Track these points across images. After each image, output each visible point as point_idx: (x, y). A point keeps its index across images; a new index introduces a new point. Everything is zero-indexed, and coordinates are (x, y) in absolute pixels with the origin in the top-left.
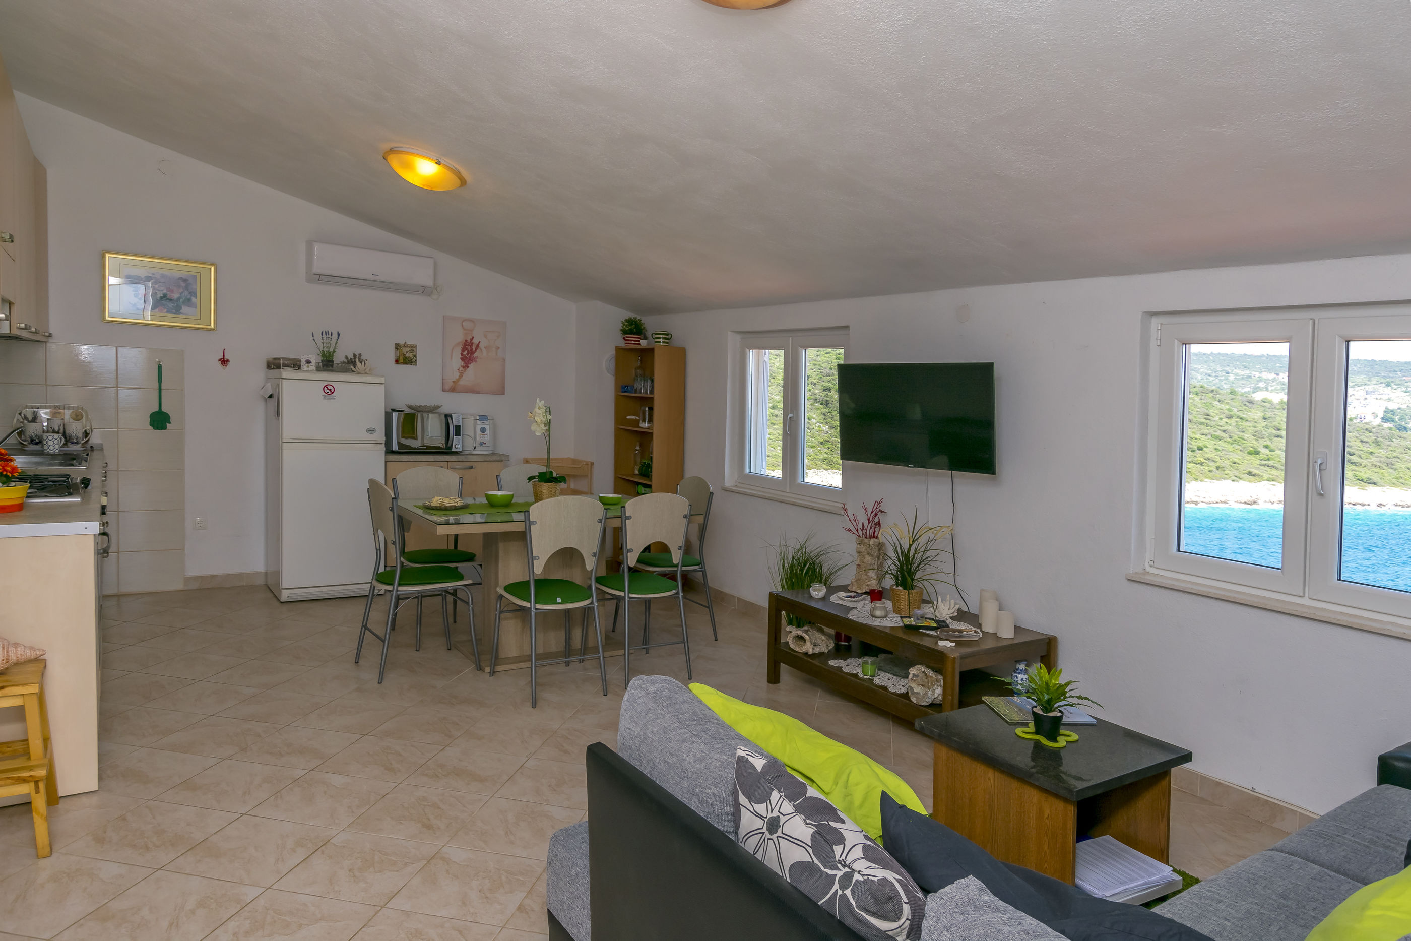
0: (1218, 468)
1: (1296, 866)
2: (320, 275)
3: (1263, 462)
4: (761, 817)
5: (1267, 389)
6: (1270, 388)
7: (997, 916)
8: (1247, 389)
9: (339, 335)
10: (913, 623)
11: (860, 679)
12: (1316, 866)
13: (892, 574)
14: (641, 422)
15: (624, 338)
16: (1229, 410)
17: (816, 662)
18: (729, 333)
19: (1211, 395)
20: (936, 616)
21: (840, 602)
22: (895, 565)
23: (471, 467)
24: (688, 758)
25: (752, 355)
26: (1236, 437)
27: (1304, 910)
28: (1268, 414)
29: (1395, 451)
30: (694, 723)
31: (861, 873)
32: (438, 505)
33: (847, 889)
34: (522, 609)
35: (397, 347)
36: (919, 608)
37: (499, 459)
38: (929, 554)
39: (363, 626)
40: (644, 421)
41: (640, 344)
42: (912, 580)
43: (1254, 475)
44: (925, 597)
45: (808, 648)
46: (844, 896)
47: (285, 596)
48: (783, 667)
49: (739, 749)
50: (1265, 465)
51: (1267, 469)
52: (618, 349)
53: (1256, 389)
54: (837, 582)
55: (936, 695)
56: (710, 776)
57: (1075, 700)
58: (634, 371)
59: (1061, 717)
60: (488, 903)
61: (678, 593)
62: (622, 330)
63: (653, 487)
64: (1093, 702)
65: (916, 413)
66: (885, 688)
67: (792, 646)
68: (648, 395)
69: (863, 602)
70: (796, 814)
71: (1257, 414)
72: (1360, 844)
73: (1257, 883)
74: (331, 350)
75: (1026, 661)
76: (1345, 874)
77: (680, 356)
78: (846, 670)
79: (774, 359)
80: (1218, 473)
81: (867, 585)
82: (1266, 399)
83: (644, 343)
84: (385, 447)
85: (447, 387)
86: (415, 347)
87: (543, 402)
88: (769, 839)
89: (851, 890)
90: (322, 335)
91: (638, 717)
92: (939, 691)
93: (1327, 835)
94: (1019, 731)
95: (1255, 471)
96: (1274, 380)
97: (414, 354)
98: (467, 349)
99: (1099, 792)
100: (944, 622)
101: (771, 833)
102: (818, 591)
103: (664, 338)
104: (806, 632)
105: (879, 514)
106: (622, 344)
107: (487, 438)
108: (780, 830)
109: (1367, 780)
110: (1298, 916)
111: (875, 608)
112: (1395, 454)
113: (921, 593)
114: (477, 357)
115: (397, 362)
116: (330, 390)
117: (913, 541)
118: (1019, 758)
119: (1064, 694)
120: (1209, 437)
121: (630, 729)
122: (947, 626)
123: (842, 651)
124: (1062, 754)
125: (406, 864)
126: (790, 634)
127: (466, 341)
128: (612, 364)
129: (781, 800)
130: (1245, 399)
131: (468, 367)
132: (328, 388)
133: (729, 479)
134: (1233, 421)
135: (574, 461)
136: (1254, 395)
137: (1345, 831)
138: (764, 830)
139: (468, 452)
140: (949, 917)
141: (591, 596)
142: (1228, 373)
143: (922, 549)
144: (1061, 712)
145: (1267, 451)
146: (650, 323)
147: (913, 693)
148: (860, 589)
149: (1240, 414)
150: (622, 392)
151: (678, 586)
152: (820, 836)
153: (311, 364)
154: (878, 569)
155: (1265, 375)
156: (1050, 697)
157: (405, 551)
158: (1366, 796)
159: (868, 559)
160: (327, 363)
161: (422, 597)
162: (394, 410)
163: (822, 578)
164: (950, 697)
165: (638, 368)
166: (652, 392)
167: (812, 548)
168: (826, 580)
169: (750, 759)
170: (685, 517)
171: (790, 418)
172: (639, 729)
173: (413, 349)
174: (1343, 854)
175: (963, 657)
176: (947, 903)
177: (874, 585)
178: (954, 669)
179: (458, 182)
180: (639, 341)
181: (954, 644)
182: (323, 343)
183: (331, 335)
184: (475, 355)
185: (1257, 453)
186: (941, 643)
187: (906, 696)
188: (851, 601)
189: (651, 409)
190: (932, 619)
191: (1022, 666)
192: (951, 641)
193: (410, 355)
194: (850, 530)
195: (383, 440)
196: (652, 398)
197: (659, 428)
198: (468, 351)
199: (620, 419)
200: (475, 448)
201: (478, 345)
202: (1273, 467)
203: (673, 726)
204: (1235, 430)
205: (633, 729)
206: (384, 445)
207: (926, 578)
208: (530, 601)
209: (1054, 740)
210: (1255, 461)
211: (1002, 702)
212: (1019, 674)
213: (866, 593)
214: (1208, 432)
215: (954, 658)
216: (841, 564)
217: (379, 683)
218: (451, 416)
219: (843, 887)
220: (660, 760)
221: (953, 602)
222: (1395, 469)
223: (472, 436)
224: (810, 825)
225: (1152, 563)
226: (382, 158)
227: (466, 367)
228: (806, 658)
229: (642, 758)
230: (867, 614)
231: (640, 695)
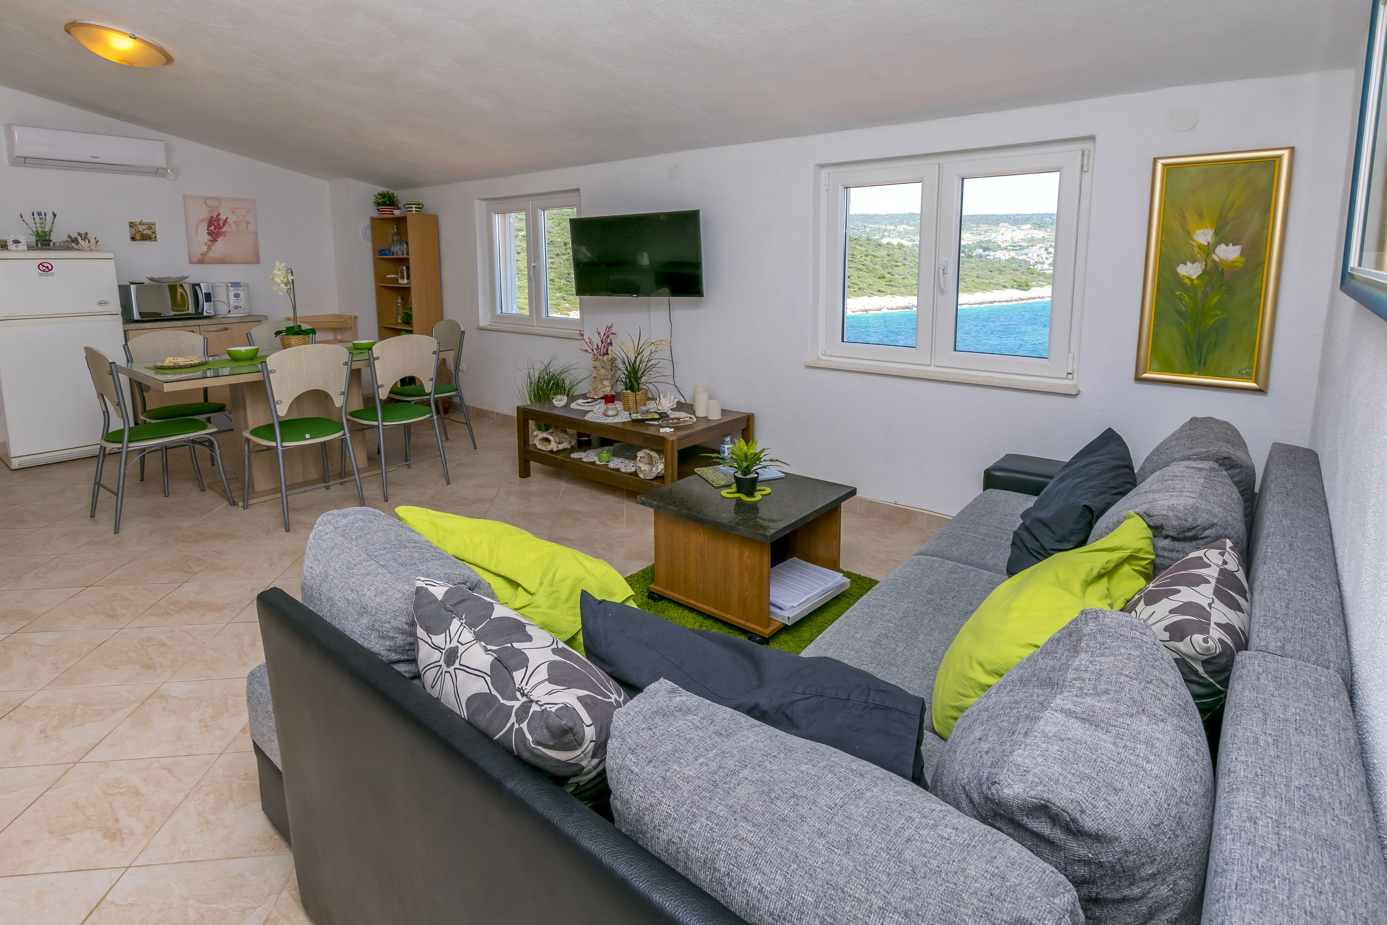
0: (859, 289)
1: (937, 565)
2: (25, 158)
3: (887, 283)
4: (438, 648)
5: (890, 237)
6: (891, 236)
7: (688, 720)
8: (877, 237)
9: (55, 215)
10: (640, 417)
11: (598, 465)
12: (950, 562)
13: (622, 381)
14: (399, 279)
15: (378, 210)
16: (866, 251)
17: (560, 457)
18: (476, 200)
19: (855, 242)
20: (658, 410)
21: (579, 408)
22: (624, 374)
23: (227, 329)
24: (369, 593)
25: (497, 219)
26: (870, 268)
27: (946, 601)
28: (891, 252)
29: (965, 271)
30: (384, 552)
31: (539, 702)
32: (172, 364)
33: (523, 722)
34: (269, 448)
35: (132, 225)
36: (645, 405)
37: (256, 320)
38: (653, 362)
39: (95, 483)
40: (403, 278)
41: (393, 214)
42: (638, 384)
43: (882, 292)
44: (650, 395)
45: (553, 446)
46: (520, 730)
47: (15, 463)
48: (533, 464)
49: (417, 580)
50: (889, 285)
51: (890, 287)
52: (373, 219)
53: (883, 237)
54: (578, 391)
55: (659, 470)
56: (390, 609)
57: (769, 463)
58: (391, 238)
59: (757, 477)
60: (207, 731)
61: (432, 416)
62: (375, 203)
63: (414, 331)
64: (782, 463)
65: (645, 260)
66: (618, 470)
67: (539, 447)
68: (405, 256)
69: (599, 405)
70: (475, 641)
71: (884, 253)
72: (978, 538)
73: (910, 585)
74: (47, 229)
75: (731, 434)
76: (971, 564)
77: (432, 223)
78: (585, 460)
79: (517, 220)
80: (860, 292)
81: (603, 392)
82: (889, 242)
83: (397, 213)
84: (122, 317)
85: (194, 260)
86: (154, 224)
87: (283, 264)
88: (446, 672)
89: (528, 724)
90: (33, 215)
91: (322, 555)
92: (661, 467)
93: (955, 536)
94: (724, 493)
95: (882, 289)
96: (894, 230)
97: (152, 231)
98: (213, 224)
99: (788, 531)
100: (666, 413)
101: (448, 666)
102: (560, 401)
103: (415, 208)
104: (551, 434)
105: (611, 336)
106: (376, 214)
107: (242, 301)
108: (457, 661)
109: (974, 488)
110: (942, 606)
111: (607, 409)
112: (965, 273)
113: (647, 393)
114: (226, 232)
115: (133, 239)
116: (47, 267)
117: (639, 354)
118: (723, 515)
119: (759, 459)
120: (854, 269)
121: (312, 568)
122: (668, 416)
123: (584, 444)
124: (759, 505)
125: (114, 711)
126: (537, 437)
127: (212, 217)
128: (369, 233)
129: (462, 627)
130: (876, 243)
131: (216, 241)
132: (43, 266)
133: (484, 320)
134: (869, 258)
135: (338, 316)
136: (881, 241)
137: (967, 530)
138: (442, 662)
139: (222, 316)
140: (634, 736)
141: (343, 429)
142: (865, 227)
143: (646, 360)
144: (757, 473)
145: (889, 276)
146: (402, 196)
147: (641, 471)
148: (597, 395)
149: (872, 253)
150: (380, 255)
151: (432, 410)
152: (500, 663)
153: (20, 244)
154: (612, 379)
155: (888, 227)
156: (748, 464)
157: (147, 409)
158: (977, 500)
159: (602, 371)
160: (43, 242)
161: (166, 448)
162: (132, 283)
163: (565, 390)
164: (670, 471)
165: (394, 234)
166: (408, 253)
167: (555, 368)
168: (569, 392)
169: (430, 588)
170: (434, 353)
171: (534, 266)
172: (321, 567)
173: (151, 226)
174: (968, 548)
175: (680, 439)
176: (633, 719)
177: (608, 390)
178: (673, 448)
179: (164, 59)
180: (393, 211)
181: (673, 430)
182: (35, 224)
183: (45, 215)
184: (223, 230)
185: (884, 277)
186: (662, 430)
187: (635, 474)
188: (588, 406)
189: (408, 268)
190: (656, 412)
191: (728, 439)
192: (671, 428)
193: (149, 232)
194: (586, 351)
195: (119, 310)
196: (408, 258)
197: (416, 282)
198: (215, 226)
199: (379, 278)
200: (229, 312)
201: (226, 221)
202: (893, 285)
203: (358, 560)
204: (870, 263)
205: (315, 568)
206: (120, 316)
207: (651, 381)
208: (275, 440)
209: (752, 495)
210: (883, 282)
211: (710, 471)
212: (726, 444)
213: (602, 398)
214: (853, 266)
215: (673, 441)
216: (580, 378)
217: (115, 533)
218: (199, 285)
219: (520, 720)
220: (340, 597)
221: (672, 397)
222: (965, 282)
223: (226, 301)
224: (490, 652)
225: (823, 352)
226: (65, 32)
227: (214, 240)
228: (551, 455)
229: (322, 597)
230: (601, 414)
231: (328, 531)
